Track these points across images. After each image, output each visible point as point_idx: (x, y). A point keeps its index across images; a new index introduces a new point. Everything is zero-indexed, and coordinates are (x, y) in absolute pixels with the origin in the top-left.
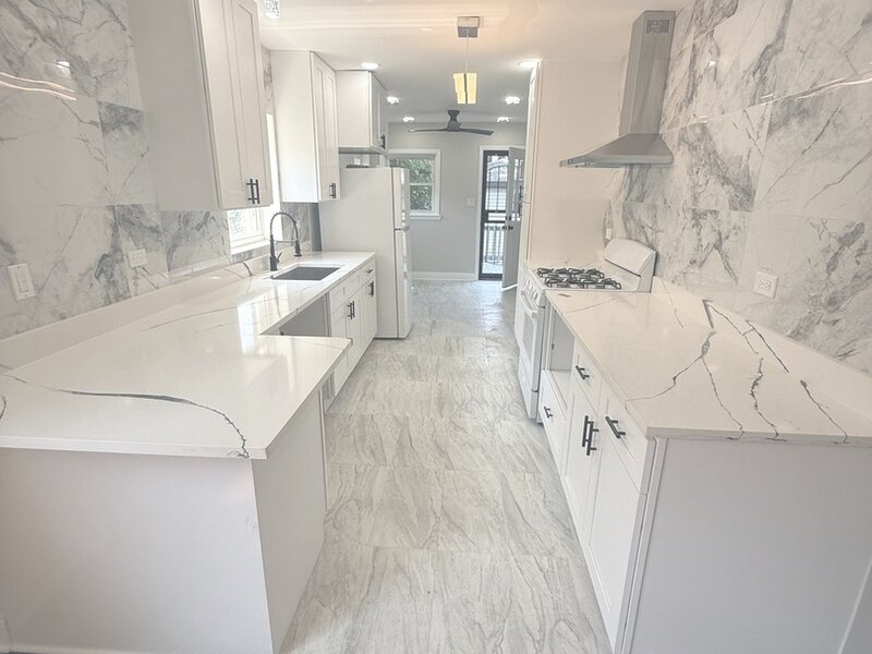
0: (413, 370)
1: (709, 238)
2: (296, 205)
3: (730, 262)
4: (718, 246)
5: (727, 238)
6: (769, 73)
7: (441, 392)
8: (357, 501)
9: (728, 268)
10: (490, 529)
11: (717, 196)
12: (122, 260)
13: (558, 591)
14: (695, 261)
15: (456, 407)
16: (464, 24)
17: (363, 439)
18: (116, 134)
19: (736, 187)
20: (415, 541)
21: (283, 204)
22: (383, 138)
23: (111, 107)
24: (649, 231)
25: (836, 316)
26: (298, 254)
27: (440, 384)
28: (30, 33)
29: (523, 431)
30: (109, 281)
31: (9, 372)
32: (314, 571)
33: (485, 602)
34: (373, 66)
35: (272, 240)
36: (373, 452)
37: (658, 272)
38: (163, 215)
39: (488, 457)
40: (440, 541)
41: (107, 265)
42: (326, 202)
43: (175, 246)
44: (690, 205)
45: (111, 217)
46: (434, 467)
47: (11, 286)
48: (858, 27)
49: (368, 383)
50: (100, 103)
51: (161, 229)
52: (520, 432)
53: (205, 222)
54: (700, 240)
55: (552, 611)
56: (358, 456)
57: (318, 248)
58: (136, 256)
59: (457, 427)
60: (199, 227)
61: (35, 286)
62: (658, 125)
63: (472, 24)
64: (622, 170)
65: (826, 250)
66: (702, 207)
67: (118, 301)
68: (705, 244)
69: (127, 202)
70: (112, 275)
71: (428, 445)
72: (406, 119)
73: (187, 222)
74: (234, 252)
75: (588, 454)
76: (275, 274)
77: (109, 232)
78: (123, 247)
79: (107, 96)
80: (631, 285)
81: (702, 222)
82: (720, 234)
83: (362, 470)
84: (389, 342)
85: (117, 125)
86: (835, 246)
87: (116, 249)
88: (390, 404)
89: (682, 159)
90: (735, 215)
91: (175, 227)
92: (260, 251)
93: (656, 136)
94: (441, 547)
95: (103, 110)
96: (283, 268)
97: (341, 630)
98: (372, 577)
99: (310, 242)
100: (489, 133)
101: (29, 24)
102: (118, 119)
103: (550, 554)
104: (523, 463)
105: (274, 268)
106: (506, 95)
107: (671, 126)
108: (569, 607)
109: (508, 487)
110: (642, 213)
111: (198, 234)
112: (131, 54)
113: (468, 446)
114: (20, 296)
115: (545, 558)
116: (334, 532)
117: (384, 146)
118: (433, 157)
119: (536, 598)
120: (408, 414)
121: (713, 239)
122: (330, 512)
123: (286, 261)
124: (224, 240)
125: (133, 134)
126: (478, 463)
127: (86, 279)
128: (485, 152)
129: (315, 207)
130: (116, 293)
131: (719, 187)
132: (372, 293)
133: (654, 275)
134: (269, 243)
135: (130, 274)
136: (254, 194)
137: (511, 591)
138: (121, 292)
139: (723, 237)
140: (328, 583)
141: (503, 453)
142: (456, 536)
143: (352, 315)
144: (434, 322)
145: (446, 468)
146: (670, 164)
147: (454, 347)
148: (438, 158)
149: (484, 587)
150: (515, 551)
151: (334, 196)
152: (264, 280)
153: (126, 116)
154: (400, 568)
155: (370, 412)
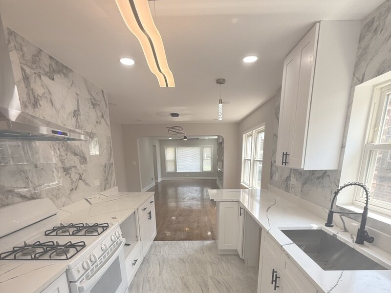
1: (75, 177)
3: (87, 182)
4: (80, 179)
5: (83, 174)
9: (86, 184)
10: (171, 259)
11: (73, 160)
14: (73, 189)
19: (80, 156)
36: (219, 282)
44: (60, 166)
46: (189, 277)
54: (72, 179)
65: (103, 170)
66: (68, 165)
68: (75, 180)
81: (70, 172)
82: (80, 174)
90: (83, 166)
109: (160, 271)
121: (77, 176)
131: (73, 157)
139: (81, 174)
142: (182, 257)
145: (184, 277)
150: (166, 255)
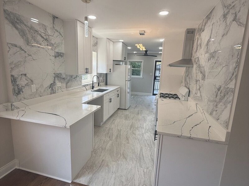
0: (126, 118)
1: (198, 87)
2: (101, 74)
3: (201, 94)
4: (199, 89)
6: (208, 47)
7: (132, 124)
8: (102, 148)
10: (134, 160)
11: (200, 76)
12: (55, 85)
13: (146, 178)
14: (196, 93)
15: (135, 128)
16: (141, 32)
17: (108, 133)
18: (58, 58)
19: (203, 74)
20: (113, 160)
21: (97, 73)
22: (125, 58)
23: (57, 53)
24: (189, 84)
25: (217, 109)
26: (99, 86)
27: (133, 122)
28: (43, 39)
29: (151, 136)
30: (52, 89)
31: (28, 107)
32: (87, 163)
33: (126, 177)
34: (123, 41)
35: (93, 82)
36: (109, 137)
37: (190, 96)
38: (66, 75)
39: (139, 142)
40: (120, 161)
41: (52, 86)
42: (108, 73)
43: (68, 82)
44: (195, 78)
45: (54, 75)
46: (124, 143)
47: (31, 89)
48: (221, 37)
49: (113, 120)
50: (55, 52)
51: (65, 78)
52: (150, 136)
53: (76, 77)
55: (143, 182)
56: (106, 137)
57: (106, 84)
58: (58, 84)
59: (133, 133)
60: (75, 78)
61: (36, 89)
62: (191, 57)
63: (143, 32)
64: (185, 68)
65: (216, 92)
66: (197, 79)
67: (53, 94)
68: (197, 89)
69: (58, 72)
70: (53, 88)
71: (124, 137)
72: (134, 52)
73: (72, 77)
74: (83, 84)
75: (155, 140)
76: (93, 90)
77: (53, 79)
78: (56, 82)
79: (56, 51)
80: (182, 99)
81: (197, 83)
82: (200, 86)
83: (105, 141)
84: (122, 110)
85: (58, 56)
86: (217, 91)
87: (54, 82)
88: (118, 126)
89: (195, 66)
90: (202, 81)
91: (69, 78)
92: (90, 84)
93: (191, 60)
94: (119, 162)
95: (56, 53)
96: (95, 89)
97: (89, 177)
98: (100, 166)
99: (104, 83)
100: (156, 56)
101: (43, 37)
102: (59, 55)
103: (147, 168)
104: (148, 145)
105: (93, 89)
106: (159, 47)
107: (193, 57)
108: (148, 182)
109: (142, 150)
110: (188, 80)
111: (74, 80)
112: (63, 41)
113: (135, 139)
114: (33, 91)
115: (146, 169)
116: (94, 154)
117: (125, 60)
118: (142, 62)
119: (140, 178)
120: (122, 129)
122: (95, 150)
123: (97, 87)
124: (81, 82)
125: (61, 58)
126: (136, 143)
127: (47, 88)
128: (156, 61)
129: (106, 74)
130: (53, 92)
131: (200, 74)
132: (118, 97)
133: (189, 96)
134: (92, 83)
135: (57, 88)
136: (87, 71)
137: (134, 176)
138: (54, 92)
140: (89, 166)
141: (144, 141)
142: (124, 160)
143: (110, 102)
144: (136, 106)
145: (127, 143)
146: (193, 67)
147: (140, 112)
148: (143, 62)
149: (127, 173)
150: (138, 166)
151: (110, 72)
152: (89, 91)
153: (60, 54)
154: (107, 166)
155: (112, 127)
